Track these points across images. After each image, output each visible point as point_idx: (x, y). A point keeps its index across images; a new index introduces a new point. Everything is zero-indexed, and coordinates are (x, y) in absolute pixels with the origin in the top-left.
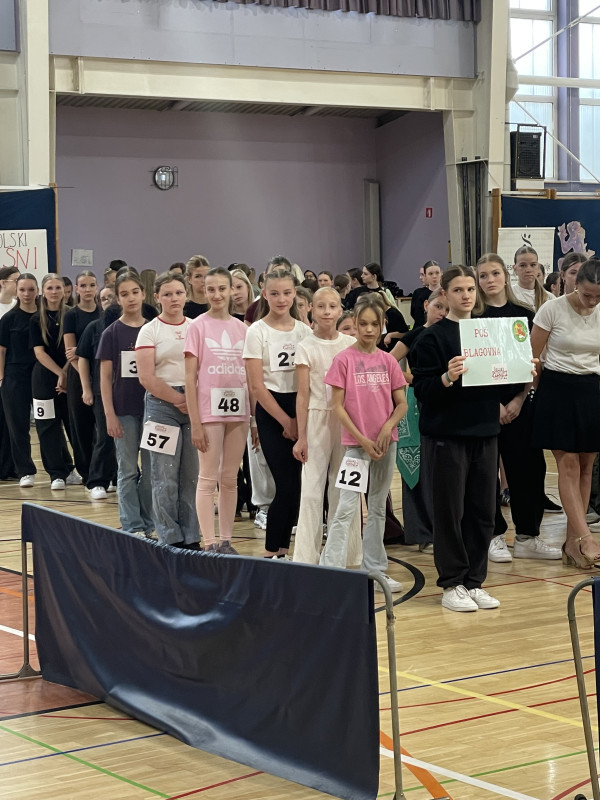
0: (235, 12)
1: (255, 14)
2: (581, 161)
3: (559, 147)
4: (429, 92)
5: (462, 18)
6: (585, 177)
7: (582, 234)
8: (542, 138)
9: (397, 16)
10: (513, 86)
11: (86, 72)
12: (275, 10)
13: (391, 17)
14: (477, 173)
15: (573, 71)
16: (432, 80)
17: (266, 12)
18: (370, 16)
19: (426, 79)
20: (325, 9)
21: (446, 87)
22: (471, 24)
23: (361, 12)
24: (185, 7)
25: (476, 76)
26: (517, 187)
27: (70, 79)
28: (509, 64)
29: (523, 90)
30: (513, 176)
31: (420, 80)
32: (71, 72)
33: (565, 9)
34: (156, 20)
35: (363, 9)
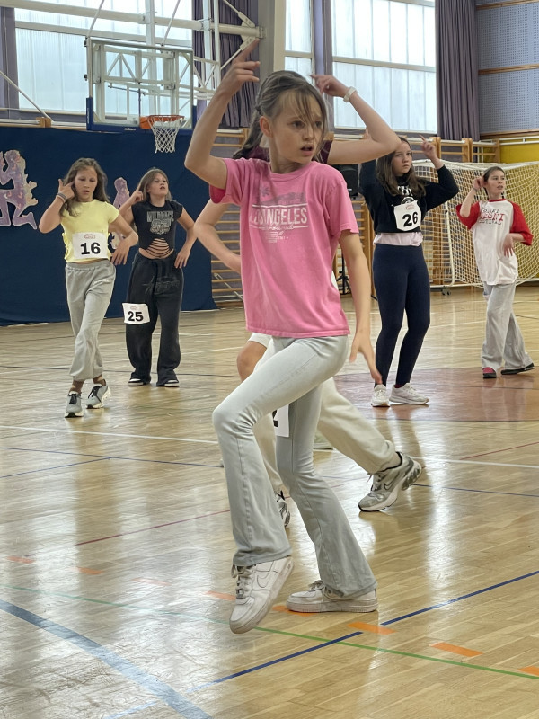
2: (20, 87)
6: (24, 105)
7: (22, 164)
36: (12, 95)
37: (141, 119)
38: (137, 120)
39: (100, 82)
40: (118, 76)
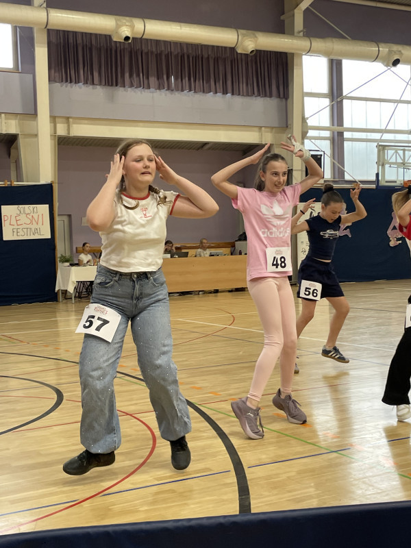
0: (155, 94)
1: (166, 95)
3: (334, 163)
4: (262, 135)
5: (279, 96)
7: (344, 206)
8: (323, 157)
9: (243, 95)
10: (306, 130)
11: (74, 125)
12: (176, 93)
13: (240, 96)
15: (340, 122)
16: (263, 129)
17: (172, 94)
18: (229, 95)
19: (261, 127)
20: (204, 92)
21: (271, 132)
22: (284, 100)
23: (223, 94)
24: (127, 91)
25: (287, 127)
27: (66, 128)
28: (304, 120)
29: (311, 133)
31: (257, 129)
32: (66, 125)
33: (336, 93)
34: (111, 99)
35: (225, 92)
36: (342, 173)
37: (404, 182)
38: (402, 182)
39: (383, 165)
40: (394, 161)
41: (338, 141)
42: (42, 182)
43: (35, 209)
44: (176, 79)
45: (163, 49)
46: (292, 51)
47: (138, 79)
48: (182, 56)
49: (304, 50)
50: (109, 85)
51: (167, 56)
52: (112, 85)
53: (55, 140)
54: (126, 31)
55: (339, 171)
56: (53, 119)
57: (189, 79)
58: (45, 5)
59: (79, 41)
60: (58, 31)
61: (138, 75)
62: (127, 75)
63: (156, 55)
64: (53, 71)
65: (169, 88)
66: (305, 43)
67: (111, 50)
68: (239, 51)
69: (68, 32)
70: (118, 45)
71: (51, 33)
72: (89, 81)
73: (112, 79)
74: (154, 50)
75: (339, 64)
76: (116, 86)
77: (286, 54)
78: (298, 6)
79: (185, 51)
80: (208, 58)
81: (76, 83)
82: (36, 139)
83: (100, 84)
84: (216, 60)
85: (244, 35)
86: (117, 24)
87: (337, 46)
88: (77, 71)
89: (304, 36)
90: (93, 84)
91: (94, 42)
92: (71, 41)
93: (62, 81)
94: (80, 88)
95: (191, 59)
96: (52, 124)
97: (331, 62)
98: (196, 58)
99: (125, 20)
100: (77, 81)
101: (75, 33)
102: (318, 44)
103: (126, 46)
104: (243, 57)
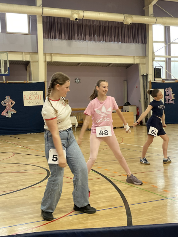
0: (88, 43)
1: (93, 43)
3: (166, 71)
4: (135, 60)
5: (142, 43)
7: (171, 90)
8: (162, 69)
9: (126, 43)
10: (154, 57)
11: (54, 57)
12: (98, 42)
13: (125, 43)
14: (146, 77)
15: (169, 54)
16: (135, 57)
17: (95, 43)
18: (120, 43)
19: (134, 56)
20: (109, 41)
21: (139, 58)
22: (144, 44)
23: (118, 42)
24: (76, 42)
25: (146, 56)
26: (156, 80)
27: (50, 58)
28: (153, 53)
29: (156, 59)
30: (155, 78)
31: (132, 57)
32: (50, 57)
33: (167, 41)
34: (70, 45)
35: (118, 41)
36: (170, 76)
41: (168, 62)
42: (40, 81)
43: (37, 93)
44: (97, 36)
45: (92, 23)
46: (148, 23)
47: (81, 36)
48: (100, 26)
49: (153, 23)
50: (68, 39)
51: (93, 26)
52: (70, 39)
53: (45, 63)
54: (76, 16)
55: (169, 75)
56: (45, 54)
57: (103, 36)
58: (41, 6)
59: (56, 21)
60: (47, 17)
61: (81, 35)
62: (76, 35)
63: (89, 26)
64: (45, 34)
65: (94, 40)
66: (154, 20)
67: (69, 24)
68: (125, 24)
69: (51, 17)
70: (72, 22)
71: (44, 18)
72: (60, 38)
73: (70, 37)
74: (88, 24)
75: (169, 28)
76: (72, 39)
77: (145, 24)
78: (150, 3)
79: (101, 24)
80: (111, 27)
81: (54, 39)
82: (38, 63)
83: (65, 39)
84: (115, 28)
85: (127, 17)
86: (72, 13)
87: (168, 20)
88: (55, 33)
89: (153, 16)
90: (62, 39)
91: (62, 21)
92: (52, 20)
93: (49, 38)
94: (56, 41)
95: (104, 27)
96: (45, 57)
97: (165, 27)
98: (106, 27)
99: (75, 11)
100: (55, 38)
101: (54, 17)
102: (160, 20)
103: (76, 22)
104: (127, 26)
